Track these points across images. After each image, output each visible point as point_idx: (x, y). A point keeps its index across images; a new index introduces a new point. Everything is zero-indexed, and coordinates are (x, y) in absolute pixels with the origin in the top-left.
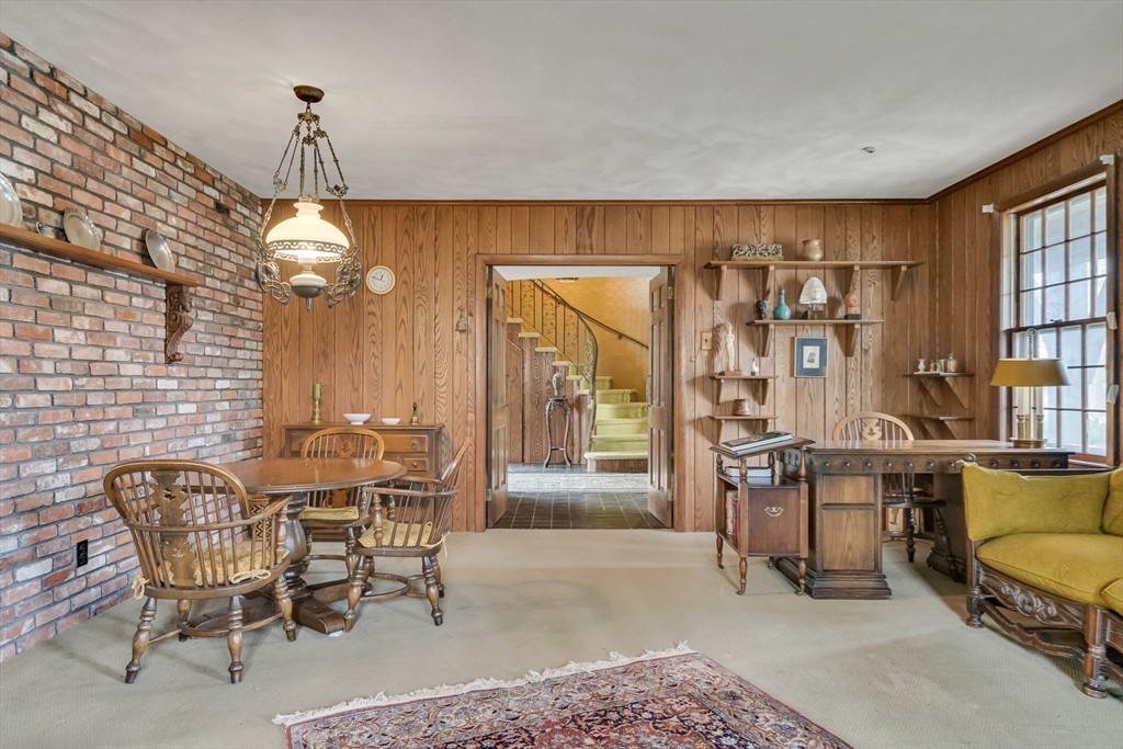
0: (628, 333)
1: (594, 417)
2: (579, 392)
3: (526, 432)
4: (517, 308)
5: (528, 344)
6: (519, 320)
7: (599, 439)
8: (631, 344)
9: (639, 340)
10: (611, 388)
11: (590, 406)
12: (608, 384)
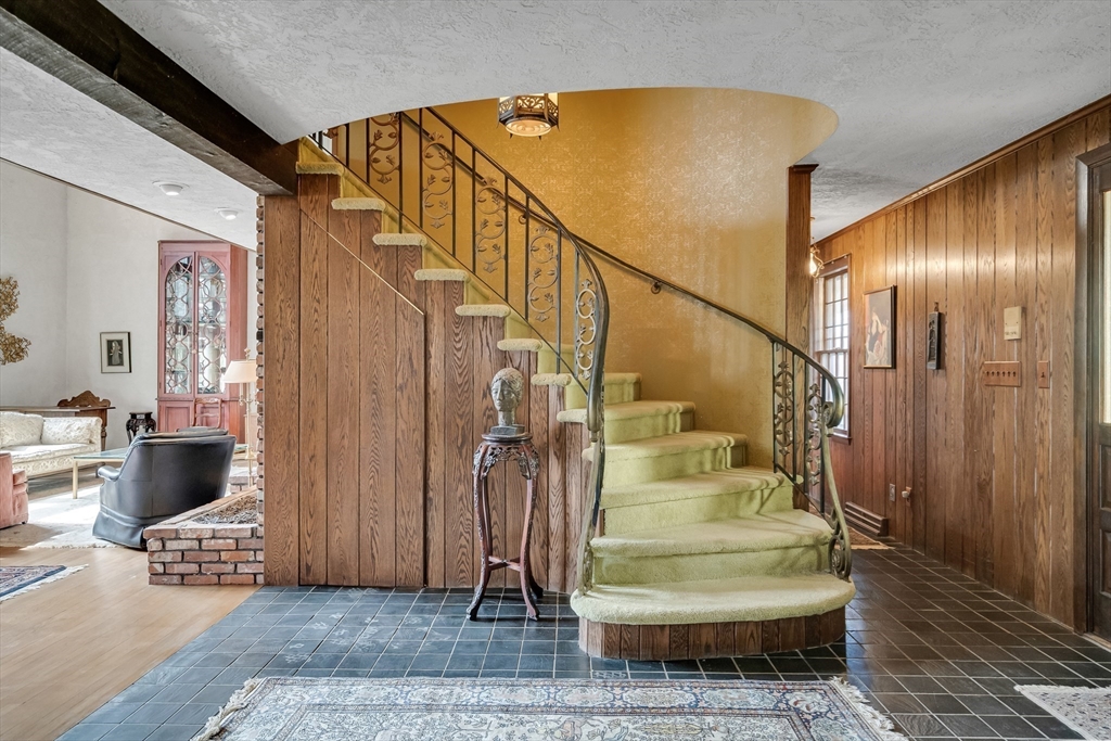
0: (675, 279)
1: (600, 486)
2: (561, 416)
3: (432, 513)
4: (411, 208)
5: (438, 296)
6: (414, 238)
7: (614, 552)
8: (680, 302)
9: (701, 293)
10: (639, 397)
11: (590, 453)
12: (630, 391)
